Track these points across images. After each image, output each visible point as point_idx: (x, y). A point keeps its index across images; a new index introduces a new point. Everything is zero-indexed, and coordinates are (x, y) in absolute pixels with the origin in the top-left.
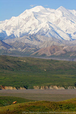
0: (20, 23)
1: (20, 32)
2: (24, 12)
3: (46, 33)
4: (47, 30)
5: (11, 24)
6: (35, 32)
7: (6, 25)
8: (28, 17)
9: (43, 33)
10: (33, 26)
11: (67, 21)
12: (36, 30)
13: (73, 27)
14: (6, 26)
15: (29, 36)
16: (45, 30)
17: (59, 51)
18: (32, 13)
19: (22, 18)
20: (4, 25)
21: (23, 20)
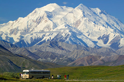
0: (30, 25)
1: (31, 38)
2: (34, 11)
3: (66, 38)
4: (67, 35)
5: (18, 27)
6: (50, 37)
7: (11, 28)
8: (39, 18)
9: (61, 39)
10: (46, 29)
11: (89, 23)
12: (51, 35)
13: (96, 30)
14: (11, 30)
15: (49, 43)
16: (63, 35)
17: (96, 62)
18: (44, 12)
19: (32, 19)
20: (9, 28)
21: (33, 21)
